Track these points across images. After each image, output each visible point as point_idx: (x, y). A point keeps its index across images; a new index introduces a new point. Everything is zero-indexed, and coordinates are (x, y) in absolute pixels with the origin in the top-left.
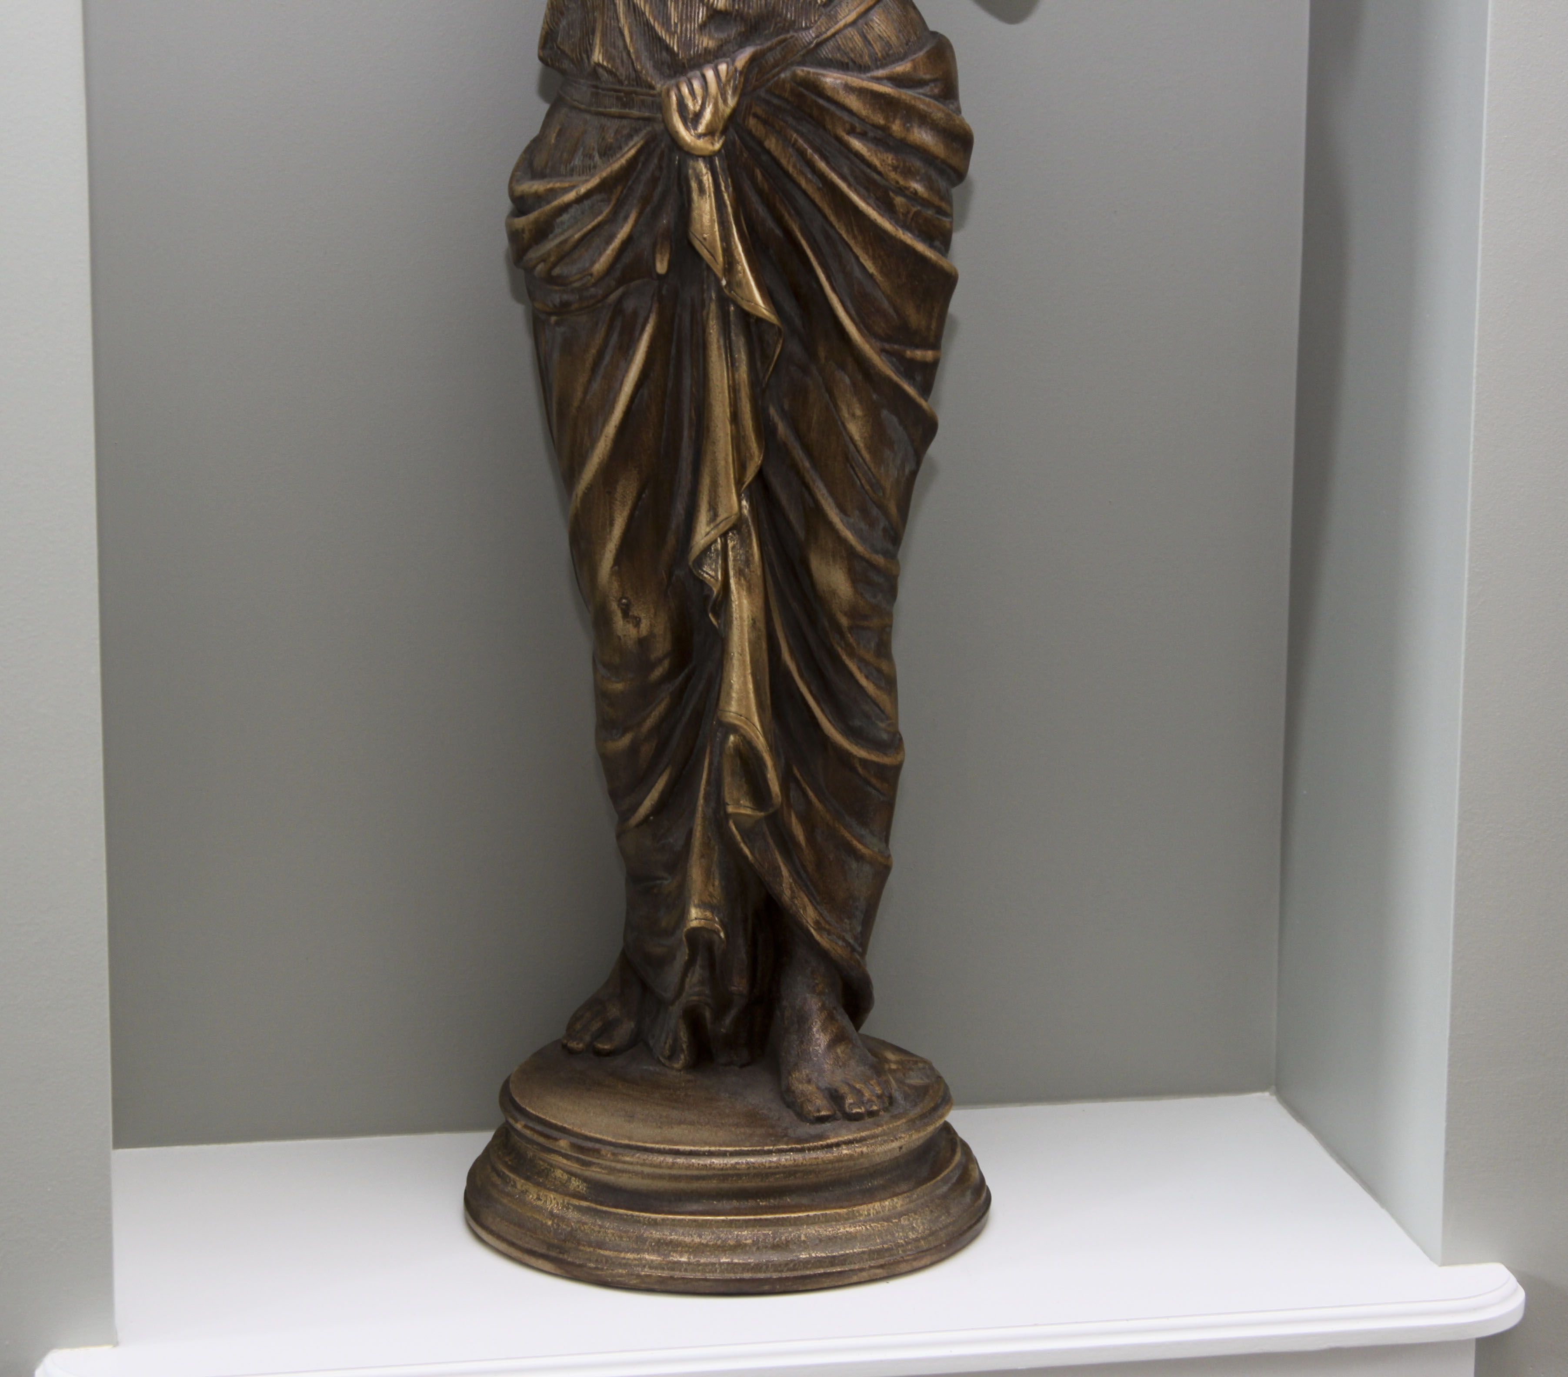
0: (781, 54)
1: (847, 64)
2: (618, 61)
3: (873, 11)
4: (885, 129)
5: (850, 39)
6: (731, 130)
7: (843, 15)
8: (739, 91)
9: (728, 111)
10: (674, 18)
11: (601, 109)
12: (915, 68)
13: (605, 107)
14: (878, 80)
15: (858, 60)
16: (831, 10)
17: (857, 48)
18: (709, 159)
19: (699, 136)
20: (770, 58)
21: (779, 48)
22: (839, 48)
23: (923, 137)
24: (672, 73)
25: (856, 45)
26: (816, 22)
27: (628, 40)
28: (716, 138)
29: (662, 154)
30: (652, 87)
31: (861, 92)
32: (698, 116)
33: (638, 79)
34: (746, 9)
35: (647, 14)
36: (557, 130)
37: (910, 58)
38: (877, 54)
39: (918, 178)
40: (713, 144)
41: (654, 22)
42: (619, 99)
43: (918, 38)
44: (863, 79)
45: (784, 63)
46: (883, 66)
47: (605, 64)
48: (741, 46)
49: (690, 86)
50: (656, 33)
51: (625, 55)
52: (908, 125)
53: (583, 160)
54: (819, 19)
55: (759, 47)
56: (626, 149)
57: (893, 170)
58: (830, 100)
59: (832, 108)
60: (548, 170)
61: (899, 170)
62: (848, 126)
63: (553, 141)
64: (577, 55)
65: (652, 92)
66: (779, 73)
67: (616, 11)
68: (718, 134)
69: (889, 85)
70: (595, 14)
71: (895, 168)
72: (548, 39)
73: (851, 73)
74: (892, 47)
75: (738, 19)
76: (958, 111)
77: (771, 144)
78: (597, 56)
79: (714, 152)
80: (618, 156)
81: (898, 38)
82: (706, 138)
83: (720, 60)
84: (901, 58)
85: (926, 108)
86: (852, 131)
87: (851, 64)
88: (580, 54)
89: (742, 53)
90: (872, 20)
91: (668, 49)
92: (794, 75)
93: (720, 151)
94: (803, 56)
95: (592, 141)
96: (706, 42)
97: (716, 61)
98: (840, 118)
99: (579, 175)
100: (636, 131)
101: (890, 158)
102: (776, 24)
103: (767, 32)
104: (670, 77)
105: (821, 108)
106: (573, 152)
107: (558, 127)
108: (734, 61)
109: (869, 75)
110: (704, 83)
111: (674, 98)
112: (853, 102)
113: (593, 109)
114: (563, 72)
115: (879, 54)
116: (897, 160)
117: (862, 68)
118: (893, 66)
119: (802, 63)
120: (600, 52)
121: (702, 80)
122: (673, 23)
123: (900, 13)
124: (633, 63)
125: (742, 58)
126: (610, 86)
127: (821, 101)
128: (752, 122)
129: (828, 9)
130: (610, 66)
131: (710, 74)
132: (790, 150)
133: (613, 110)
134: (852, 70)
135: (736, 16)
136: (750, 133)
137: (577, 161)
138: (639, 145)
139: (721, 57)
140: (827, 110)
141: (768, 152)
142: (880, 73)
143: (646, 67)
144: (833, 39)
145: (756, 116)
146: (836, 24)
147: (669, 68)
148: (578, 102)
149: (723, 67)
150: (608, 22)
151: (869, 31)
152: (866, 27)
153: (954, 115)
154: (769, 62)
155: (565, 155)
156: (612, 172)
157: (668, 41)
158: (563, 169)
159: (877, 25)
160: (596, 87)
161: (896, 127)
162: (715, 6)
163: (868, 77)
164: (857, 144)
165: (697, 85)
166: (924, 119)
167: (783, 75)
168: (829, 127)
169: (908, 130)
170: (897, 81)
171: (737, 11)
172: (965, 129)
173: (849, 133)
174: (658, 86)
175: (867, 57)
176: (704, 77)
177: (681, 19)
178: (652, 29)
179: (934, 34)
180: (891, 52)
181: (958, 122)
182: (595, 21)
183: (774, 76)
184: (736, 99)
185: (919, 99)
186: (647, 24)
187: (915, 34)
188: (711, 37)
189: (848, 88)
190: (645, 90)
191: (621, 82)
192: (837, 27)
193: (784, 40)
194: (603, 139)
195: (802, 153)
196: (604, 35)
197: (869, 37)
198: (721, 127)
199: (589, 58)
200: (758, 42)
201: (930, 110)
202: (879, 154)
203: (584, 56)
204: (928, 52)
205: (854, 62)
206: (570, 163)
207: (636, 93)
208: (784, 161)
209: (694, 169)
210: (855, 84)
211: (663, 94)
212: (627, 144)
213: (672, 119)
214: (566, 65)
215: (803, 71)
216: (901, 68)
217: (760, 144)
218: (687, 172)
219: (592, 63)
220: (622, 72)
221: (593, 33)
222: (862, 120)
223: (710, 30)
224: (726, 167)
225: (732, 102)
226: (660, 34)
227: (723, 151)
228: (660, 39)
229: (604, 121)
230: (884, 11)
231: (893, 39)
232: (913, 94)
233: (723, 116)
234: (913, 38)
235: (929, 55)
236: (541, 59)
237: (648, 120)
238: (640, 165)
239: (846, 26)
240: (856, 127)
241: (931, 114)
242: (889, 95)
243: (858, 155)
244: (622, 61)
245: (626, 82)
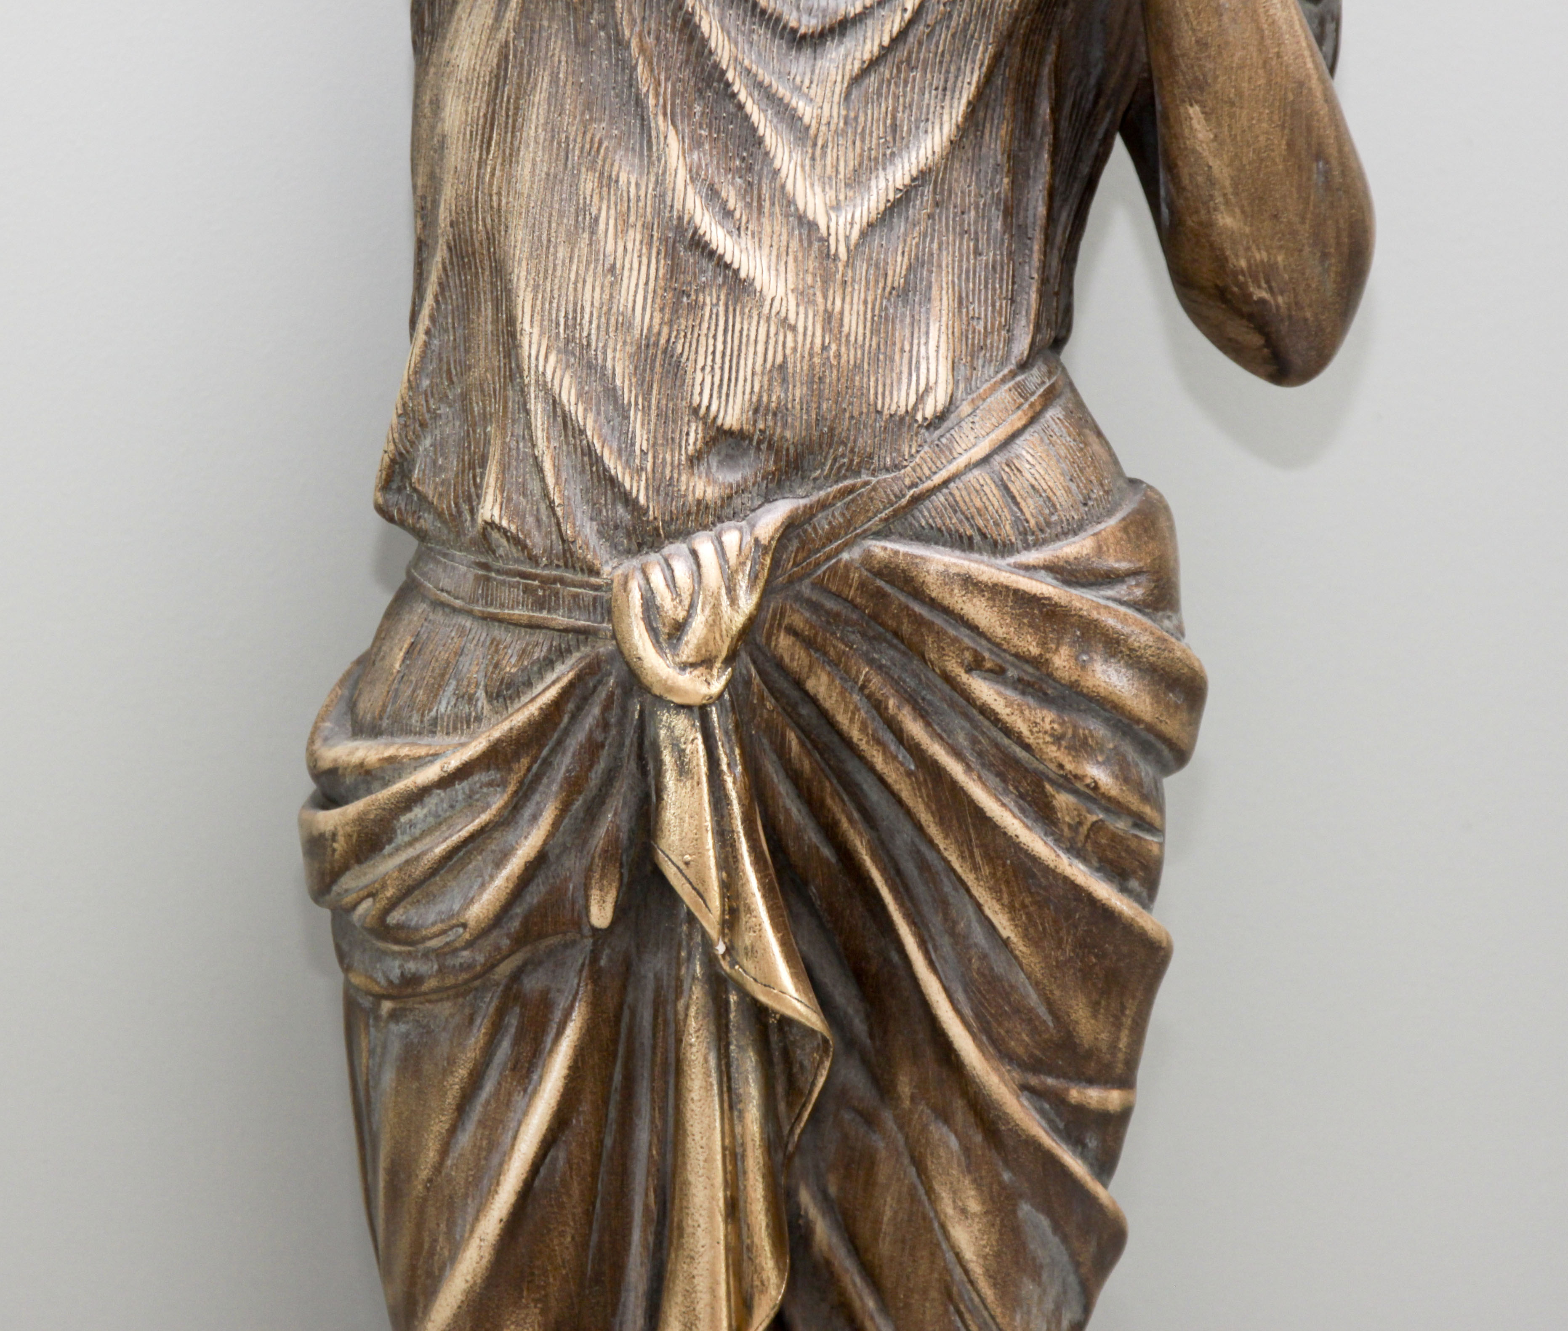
0: (843, 515)
1: (970, 538)
2: (530, 520)
3: (1022, 438)
4: (1039, 663)
5: (976, 491)
6: (744, 657)
7: (964, 446)
8: (761, 583)
9: (739, 621)
10: (641, 441)
11: (493, 609)
12: (1099, 550)
13: (502, 606)
14: (1029, 569)
15: (992, 531)
16: (940, 435)
17: (990, 508)
18: (699, 712)
19: (684, 667)
20: (822, 522)
21: (839, 504)
22: (955, 508)
23: (1113, 680)
24: (634, 547)
25: (987, 503)
26: (911, 455)
27: (550, 480)
28: (715, 672)
29: (611, 696)
30: (593, 571)
32: (679, 628)
33: (570, 555)
34: (778, 430)
35: (589, 433)
36: (406, 646)
37: (1091, 531)
38: (1028, 522)
39: (1101, 758)
40: (708, 682)
41: (603, 447)
42: (527, 589)
43: (1107, 492)
44: (1001, 568)
46: (1038, 544)
47: (504, 523)
48: (768, 499)
49: (667, 572)
50: (606, 470)
51: (543, 507)
52: (1085, 658)
53: (454, 705)
54: (918, 452)
55: (802, 502)
56: (540, 687)
57: (1053, 743)
58: (934, 604)
59: (939, 621)
60: (385, 723)
61: (1063, 743)
62: (969, 656)
63: (397, 666)
64: (449, 506)
65: (593, 580)
66: (838, 551)
67: (528, 426)
68: (718, 664)
69: (1049, 580)
70: (489, 429)
71: (1057, 739)
72: (397, 471)
73: (976, 556)
74: (1056, 510)
75: (764, 446)
76: (1180, 632)
77: (821, 684)
78: (490, 509)
79: (710, 697)
80: (525, 699)
81: (1068, 491)
82: (696, 672)
83: (727, 524)
84: (1073, 529)
85: (1119, 627)
86: (976, 665)
87: (977, 538)
88: (456, 504)
89: (769, 511)
90: (1020, 457)
91: (628, 500)
92: (868, 556)
93: (721, 695)
94: (886, 520)
96: (701, 487)
97: (719, 526)
98: (955, 640)
99: (448, 734)
100: (562, 654)
101: (1048, 720)
102: (835, 460)
103: (817, 472)
104: (629, 553)
105: (918, 621)
106: (435, 691)
107: (409, 640)
108: (753, 526)
109: (1011, 560)
110: (695, 568)
111: (636, 593)
112: (980, 611)
113: (478, 608)
114: (420, 535)
115: (1032, 522)
116: (1062, 724)
118: (1059, 544)
120: (495, 500)
121: (691, 560)
122: (638, 452)
123: (1072, 444)
124: (558, 524)
125: (769, 520)
126: (512, 566)
127: (917, 608)
128: (784, 642)
129: (938, 433)
130: (513, 528)
131: (706, 549)
132: (856, 697)
133: (520, 613)
134: (980, 551)
135: (759, 442)
136: (780, 665)
137: (444, 706)
138: (565, 681)
139: (729, 519)
140: (930, 625)
141: (813, 701)
142: (1032, 557)
143: (584, 531)
144: (945, 491)
145: (792, 631)
146: (950, 462)
147: (628, 535)
148: (448, 593)
149: (731, 538)
150: (513, 444)
151: (1013, 478)
152: (1007, 469)
153: (1173, 640)
154: (820, 531)
155: (420, 695)
156: (510, 729)
157: (627, 486)
158: (414, 720)
159: (1028, 466)
160: (485, 566)
161: (1061, 660)
162: (719, 422)
163: (1009, 565)
165: (682, 569)
166: (1115, 647)
167: (845, 556)
168: (933, 656)
169: (1084, 666)
170: (1068, 573)
171: (763, 431)
172: (1192, 669)
173: (969, 670)
174: (606, 570)
175: (1008, 527)
176: (694, 553)
177: (654, 443)
178: (597, 461)
179: (1136, 482)
180: (1054, 518)
181: (1179, 654)
182: (487, 442)
183: (828, 558)
184: (755, 598)
185: (1107, 607)
186: (589, 451)
187: (1102, 485)
188: (711, 480)
189: (969, 583)
190: (579, 577)
191: (533, 560)
192: (952, 468)
193: (851, 490)
194: (497, 665)
195: (878, 706)
196: (504, 468)
197: (1013, 488)
198: (724, 651)
199: (473, 512)
200: (800, 492)
201: (1126, 630)
202: (1027, 712)
203: (465, 507)
204: (1124, 519)
205: (984, 536)
206: (430, 710)
207: (562, 581)
208: (842, 719)
209: (671, 729)
210: (984, 578)
211: (616, 582)
212: (541, 677)
213: (630, 632)
214: (427, 522)
215: (885, 549)
216: (1072, 549)
217: (799, 684)
218: (657, 735)
219: (480, 521)
220: (537, 541)
222: (996, 645)
223: (710, 466)
224: (731, 726)
225: (747, 602)
226: (613, 472)
227: (726, 696)
228: (612, 481)
229: (498, 632)
230: (1042, 440)
231: (1058, 493)
232: (1095, 599)
233: (729, 629)
234: (1097, 493)
235: (1126, 526)
236: (382, 509)
237: (584, 634)
238: (566, 719)
239: (970, 467)
240: (983, 659)
241: (1128, 636)
242: (1048, 598)
243: (985, 711)
244: (538, 520)
245: (545, 559)
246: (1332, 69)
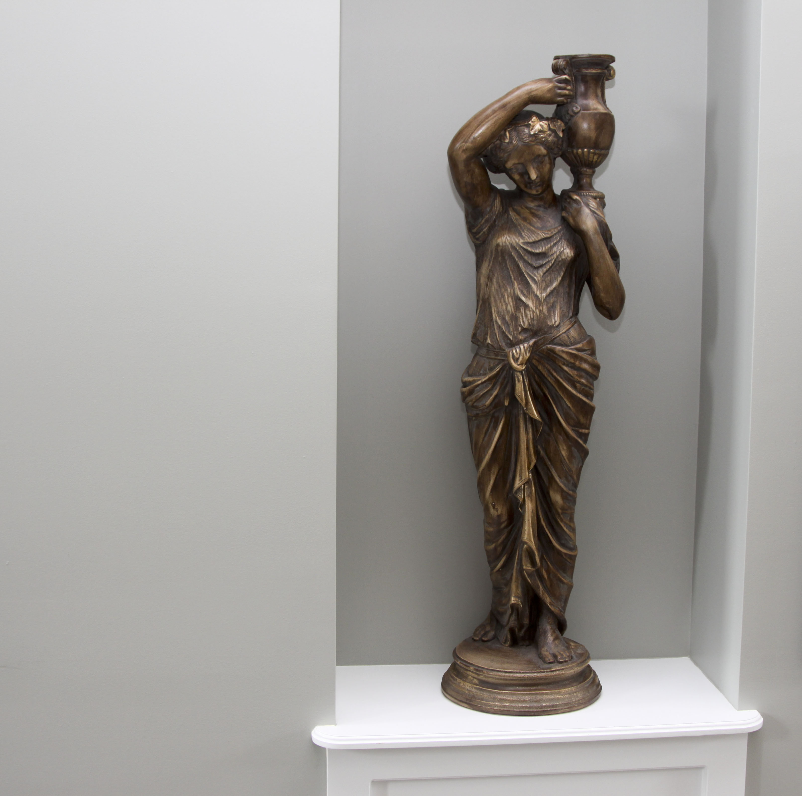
0: (543, 341)
1: (563, 344)
2: (495, 343)
3: (571, 329)
4: (574, 364)
5: (564, 337)
6: (528, 363)
7: (562, 330)
8: (530, 352)
9: (527, 358)
10: (511, 330)
11: (489, 357)
12: (583, 346)
14: (572, 349)
16: (558, 329)
17: (566, 340)
18: (521, 372)
19: (518, 365)
20: (540, 342)
21: (542, 339)
22: (560, 340)
23: (585, 366)
26: (554, 332)
27: (498, 337)
28: (523, 366)
29: (507, 370)
30: (504, 350)
31: (567, 353)
32: (518, 359)
33: (501, 348)
34: (533, 328)
35: (503, 329)
36: (476, 363)
37: (582, 343)
39: (584, 378)
40: (522, 367)
41: (505, 331)
42: (494, 353)
44: (568, 349)
45: (544, 344)
46: (573, 345)
47: (491, 343)
48: (531, 339)
49: (516, 350)
50: (506, 335)
51: (497, 341)
52: (581, 363)
53: (483, 372)
54: (554, 331)
55: (537, 339)
56: (497, 368)
58: (557, 355)
59: (558, 357)
60: (473, 374)
62: (563, 363)
63: (475, 365)
65: (505, 352)
66: (542, 347)
67: (494, 328)
68: (524, 365)
69: (575, 351)
70: (488, 329)
71: (577, 375)
72: (474, 336)
73: (564, 347)
75: (530, 331)
76: (596, 359)
77: (540, 367)
78: (488, 341)
79: (523, 369)
80: (494, 370)
82: (520, 366)
83: (525, 343)
84: (579, 343)
85: (586, 358)
86: (564, 364)
87: (564, 344)
88: (483, 340)
89: (531, 341)
90: (570, 332)
91: (510, 339)
92: (547, 347)
93: (524, 369)
94: (550, 342)
95: (486, 366)
96: (521, 337)
97: (524, 343)
98: (561, 360)
99: (482, 376)
100: (500, 363)
101: (575, 373)
102: (542, 333)
103: (539, 335)
104: (510, 347)
105: (555, 357)
106: (480, 370)
108: (529, 343)
109: (569, 348)
110: (520, 349)
111: (511, 354)
112: (564, 356)
113: (487, 356)
114: (478, 345)
115: (573, 342)
116: (578, 373)
117: (567, 346)
118: (576, 345)
119: (549, 344)
121: (519, 348)
122: (511, 332)
123: (579, 330)
124: (499, 343)
125: (532, 342)
126: (492, 350)
127: (555, 355)
128: (534, 361)
129: (557, 328)
130: (492, 344)
131: (522, 347)
132: (546, 369)
133: (493, 357)
134: (564, 346)
136: (533, 364)
137: (482, 372)
138: (500, 367)
139: (525, 342)
141: (539, 370)
142: (573, 347)
143: (503, 344)
144: (559, 337)
145: (535, 359)
146: (560, 332)
147: (510, 345)
148: (483, 354)
149: (526, 345)
150: (492, 331)
152: (568, 334)
154: (539, 344)
155: (478, 370)
156: (492, 375)
157: (509, 337)
158: (477, 374)
159: (572, 333)
160: (488, 350)
161: (577, 363)
162: (524, 327)
164: (565, 368)
165: (518, 350)
166: (586, 361)
167: (544, 347)
168: (557, 363)
169: (581, 364)
170: (578, 350)
171: (530, 328)
172: (598, 364)
173: (563, 365)
174: (506, 350)
175: (569, 343)
176: (520, 347)
177: (513, 330)
178: (505, 333)
179: (589, 336)
180: (576, 341)
181: (596, 362)
182: (488, 331)
183: (541, 348)
184: (529, 354)
185: (584, 355)
186: (503, 332)
187: (583, 336)
188: (522, 336)
189: (563, 351)
190: (502, 351)
191: (495, 349)
192: (560, 334)
193: (544, 337)
194: (490, 365)
195: (549, 371)
196: (490, 335)
197: (569, 336)
198: (525, 363)
199: (486, 341)
200: (536, 338)
201: (587, 358)
202: (572, 371)
203: (485, 341)
205: (565, 343)
206: (480, 372)
207: (499, 352)
208: (544, 373)
209: (517, 375)
210: (565, 350)
211: (508, 352)
212: (497, 367)
213: (510, 360)
214: (479, 343)
215: (550, 346)
216: (579, 346)
217: (537, 367)
218: (515, 375)
219: (487, 343)
220: (496, 346)
221: (487, 334)
222: (567, 361)
223: (522, 334)
224: (526, 374)
225: (528, 355)
226: (507, 335)
227: (525, 369)
228: (507, 337)
229: (490, 360)
230: (574, 329)
231: (577, 337)
232: (582, 354)
233: (525, 359)
235: (587, 342)
236: (472, 341)
237: (503, 360)
238: (501, 373)
239: (563, 333)
241: (588, 359)
242: (575, 354)
243: (566, 371)
245: (497, 349)
246: (618, 271)
